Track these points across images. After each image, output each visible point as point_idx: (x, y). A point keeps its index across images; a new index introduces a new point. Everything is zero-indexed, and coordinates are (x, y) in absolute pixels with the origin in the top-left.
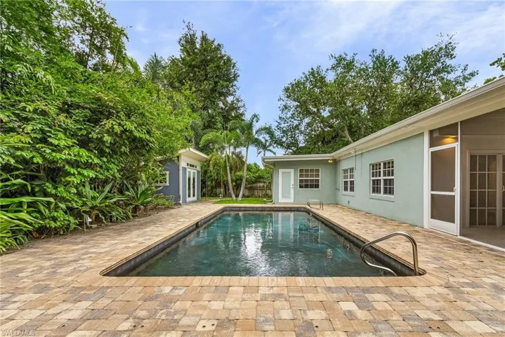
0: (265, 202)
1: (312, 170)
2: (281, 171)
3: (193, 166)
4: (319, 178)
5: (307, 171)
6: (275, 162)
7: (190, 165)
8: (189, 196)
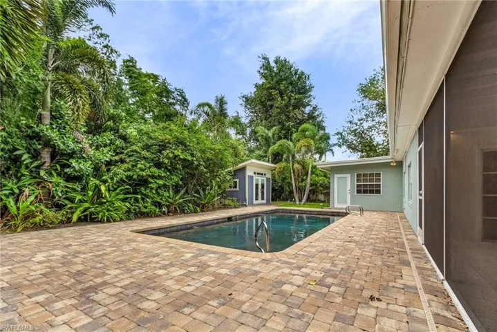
0: (322, 207)
1: (371, 175)
2: (336, 176)
3: (262, 174)
4: (381, 183)
5: (365, 175)
6: (331, 167)
7: (258, 174)
8: (257, 199)
